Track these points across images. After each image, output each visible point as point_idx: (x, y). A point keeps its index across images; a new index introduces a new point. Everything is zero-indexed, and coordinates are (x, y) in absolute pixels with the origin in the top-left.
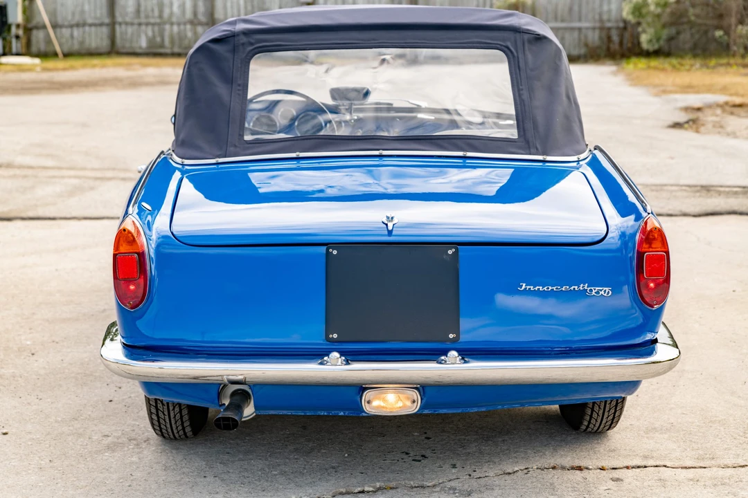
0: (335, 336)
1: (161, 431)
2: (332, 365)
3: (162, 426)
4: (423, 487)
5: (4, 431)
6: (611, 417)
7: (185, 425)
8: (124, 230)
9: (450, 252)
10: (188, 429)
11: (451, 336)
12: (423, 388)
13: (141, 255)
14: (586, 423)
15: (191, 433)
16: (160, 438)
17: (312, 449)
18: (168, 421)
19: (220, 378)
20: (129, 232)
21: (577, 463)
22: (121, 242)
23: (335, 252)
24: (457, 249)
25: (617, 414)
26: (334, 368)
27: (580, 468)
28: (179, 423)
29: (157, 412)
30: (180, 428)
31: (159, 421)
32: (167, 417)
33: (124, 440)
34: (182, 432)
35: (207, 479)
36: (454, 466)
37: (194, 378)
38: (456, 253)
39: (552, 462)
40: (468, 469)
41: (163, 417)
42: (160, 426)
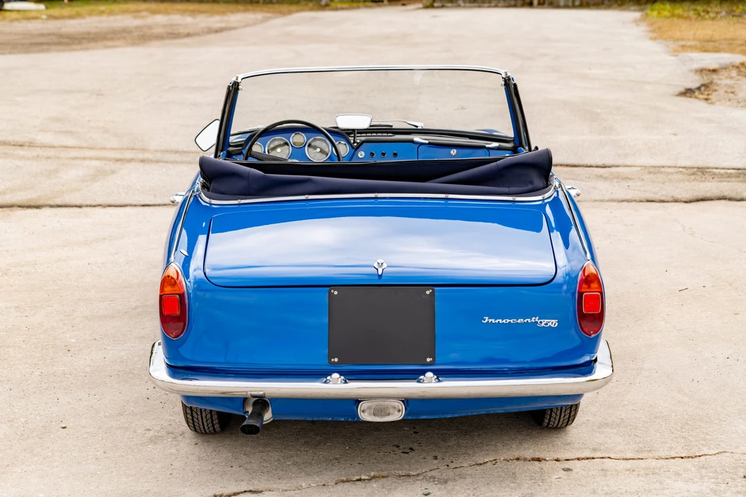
0: (336, 360)
1: (194, 427)
2: (334, 384)
3: (195, 424)
4: (409, 476)
5: (63, 426)
6: (567, 416)
7: (215, 422)
8: (168, 276)
9: (428, 292)
10: (217, 426)
11: (429, 360)
12: (407, 401)
13: (182, 296)
14: (547, 421)
15: (219, 429)
16: (193, 433)
17: (319, 443)
18: (200, 420)
19: (244, 393)
20: (172, 278)
21: (537, 455)
22: (166, 284)
23: (336, 293)
24: (433, 291)
25: (572, 413)
26: (336, 386)
27: (539, 460)
28: (210, 421)
29: (192, 413)
30: (210, 425)
31: (193, 420)
32: (200, 417)
33: (163, 433)
34: (211, 429)
35: (234, 468)
36: (436, 458)
37: (223, 393)
38: (433, 294)
39: (517, 454)
40: (447, 461)
41: (196, 416)
42: (194, 424)
